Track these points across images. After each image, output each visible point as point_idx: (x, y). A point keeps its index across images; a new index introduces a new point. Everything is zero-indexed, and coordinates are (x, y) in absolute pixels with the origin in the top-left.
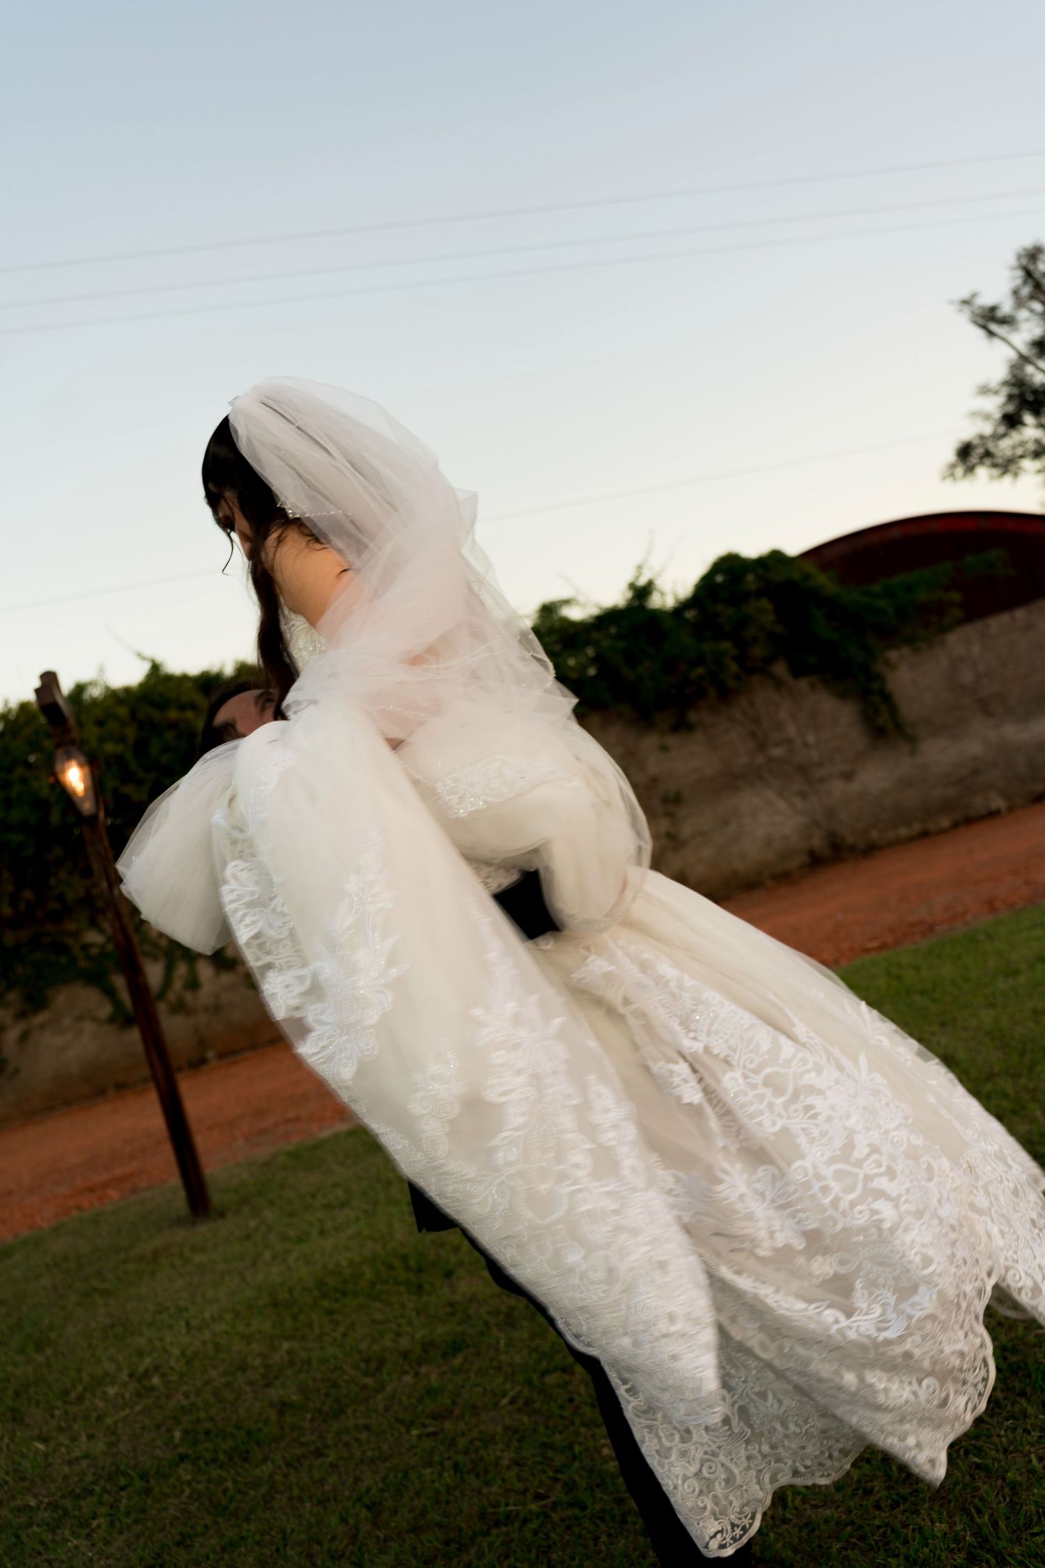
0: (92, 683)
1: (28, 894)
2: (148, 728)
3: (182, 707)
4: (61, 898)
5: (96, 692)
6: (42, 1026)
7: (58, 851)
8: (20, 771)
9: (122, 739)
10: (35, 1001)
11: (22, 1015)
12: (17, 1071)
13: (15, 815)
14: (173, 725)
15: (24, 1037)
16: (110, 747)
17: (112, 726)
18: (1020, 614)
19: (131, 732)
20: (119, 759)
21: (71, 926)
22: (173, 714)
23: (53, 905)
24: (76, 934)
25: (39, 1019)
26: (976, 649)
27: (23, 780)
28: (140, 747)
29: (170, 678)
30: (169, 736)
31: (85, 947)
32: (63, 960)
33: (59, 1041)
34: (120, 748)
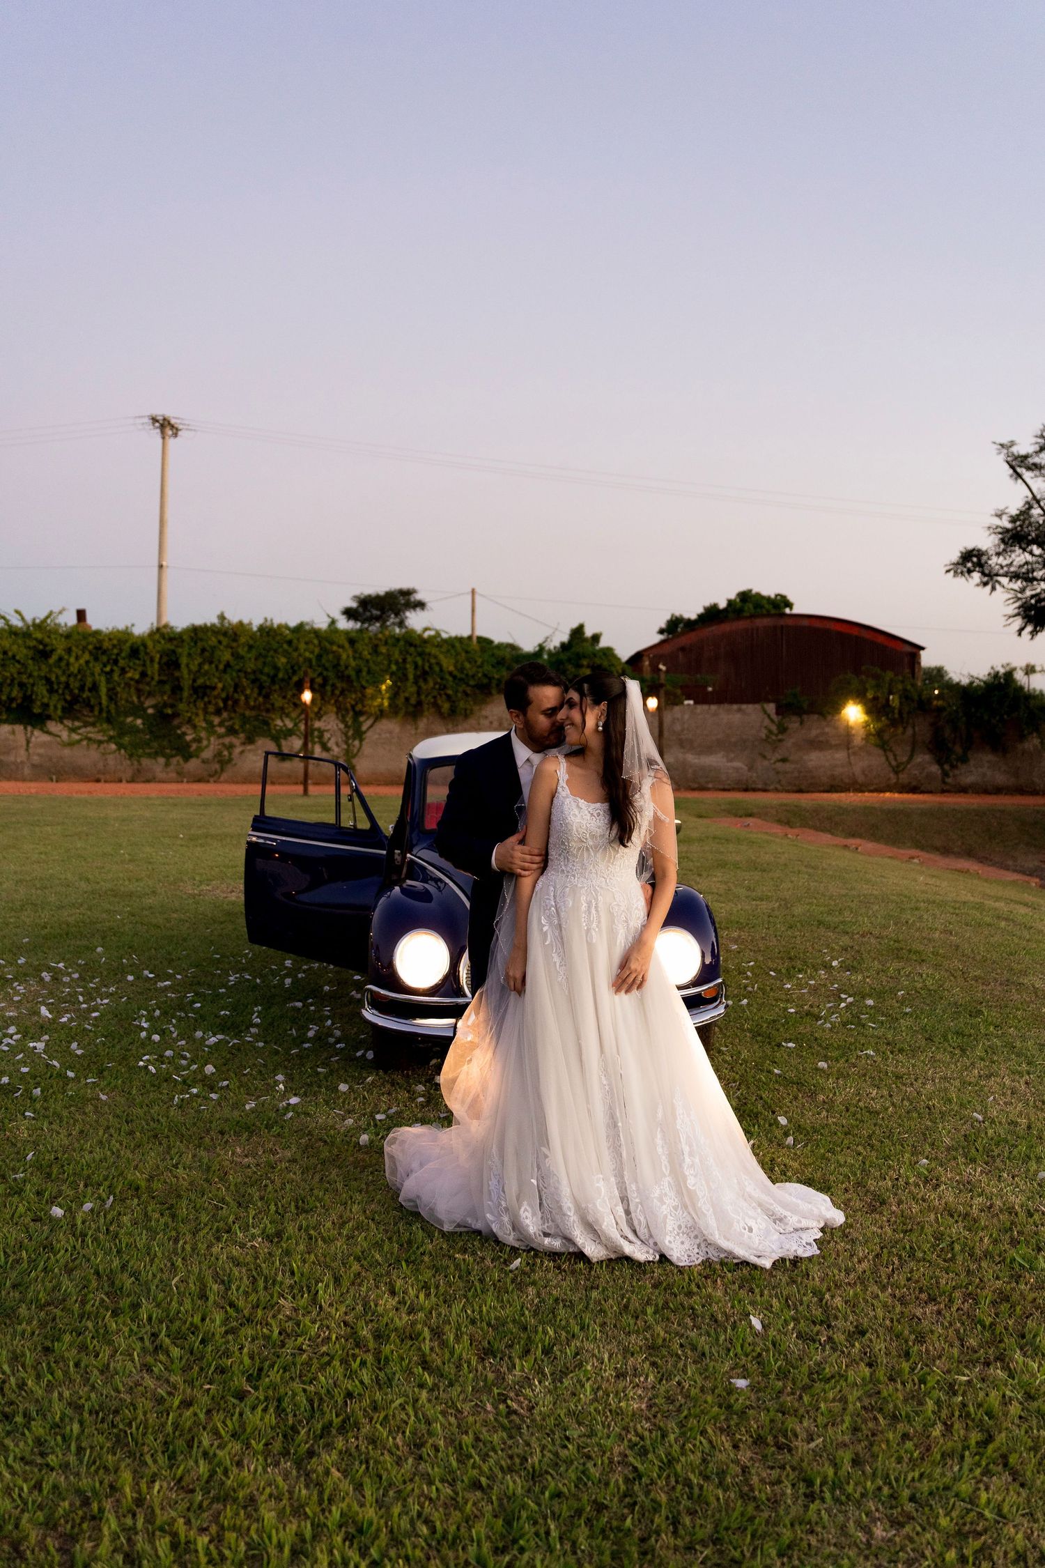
0: (307, 624)
1: (261, 699)
2: (324, 650)
3: (339, 646)
4: (273, 705)
5: (307, 628)
6: (250, 751)
7: (277, 687)
8: (271, 653)
9: (312, 652)
10: (250, 740)
11: (243, 744)
12: (236, 764)
13: (266, 670)
14: (334, 652)
15: (242, 752)
16: (307, 654)
17: (311, 647)
18: (714, 707)
19: (317, 651)
20: (310, 660)
21: (273, 716)
22: (335, 648)
23: (268, 706)
24: (273, 720)
25: (249, 747)
26: (686, 717)
27: (273, 657)
28: (319, 657)
29: (336, 631)
30: (331, 656)
31: (276, 725)
32: (265, 728)
33: (254, 758)
34: (311, 656)
